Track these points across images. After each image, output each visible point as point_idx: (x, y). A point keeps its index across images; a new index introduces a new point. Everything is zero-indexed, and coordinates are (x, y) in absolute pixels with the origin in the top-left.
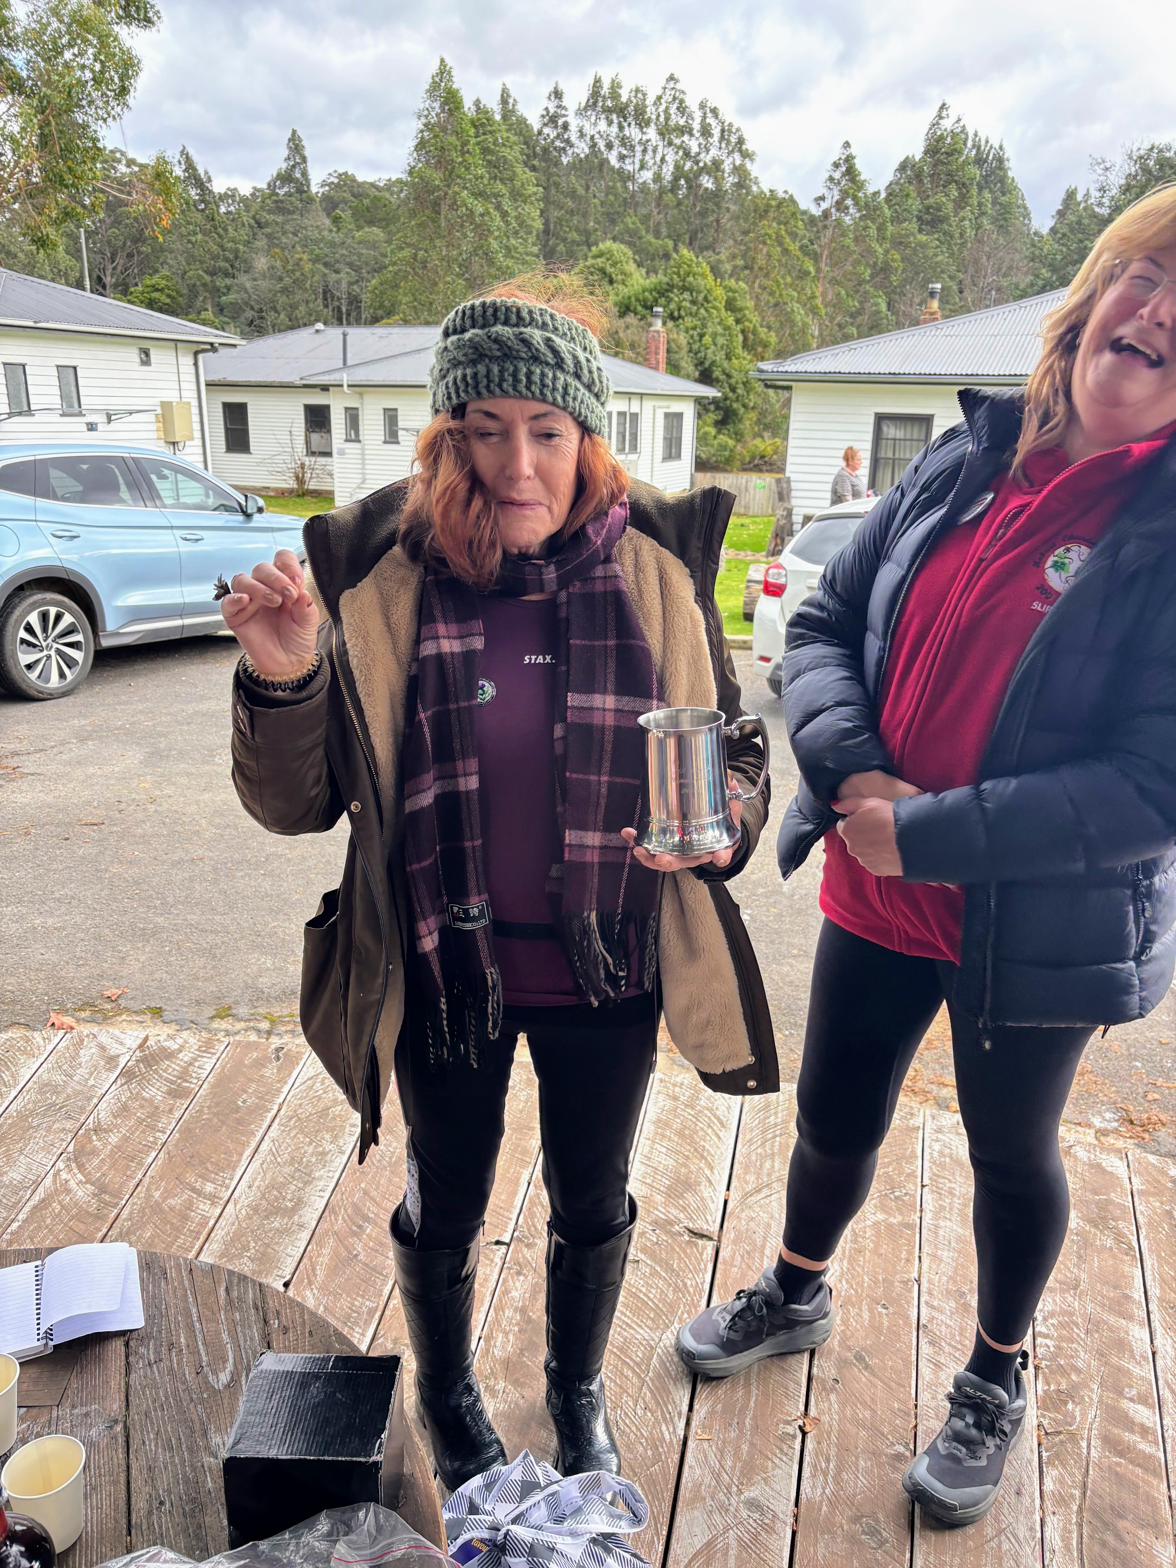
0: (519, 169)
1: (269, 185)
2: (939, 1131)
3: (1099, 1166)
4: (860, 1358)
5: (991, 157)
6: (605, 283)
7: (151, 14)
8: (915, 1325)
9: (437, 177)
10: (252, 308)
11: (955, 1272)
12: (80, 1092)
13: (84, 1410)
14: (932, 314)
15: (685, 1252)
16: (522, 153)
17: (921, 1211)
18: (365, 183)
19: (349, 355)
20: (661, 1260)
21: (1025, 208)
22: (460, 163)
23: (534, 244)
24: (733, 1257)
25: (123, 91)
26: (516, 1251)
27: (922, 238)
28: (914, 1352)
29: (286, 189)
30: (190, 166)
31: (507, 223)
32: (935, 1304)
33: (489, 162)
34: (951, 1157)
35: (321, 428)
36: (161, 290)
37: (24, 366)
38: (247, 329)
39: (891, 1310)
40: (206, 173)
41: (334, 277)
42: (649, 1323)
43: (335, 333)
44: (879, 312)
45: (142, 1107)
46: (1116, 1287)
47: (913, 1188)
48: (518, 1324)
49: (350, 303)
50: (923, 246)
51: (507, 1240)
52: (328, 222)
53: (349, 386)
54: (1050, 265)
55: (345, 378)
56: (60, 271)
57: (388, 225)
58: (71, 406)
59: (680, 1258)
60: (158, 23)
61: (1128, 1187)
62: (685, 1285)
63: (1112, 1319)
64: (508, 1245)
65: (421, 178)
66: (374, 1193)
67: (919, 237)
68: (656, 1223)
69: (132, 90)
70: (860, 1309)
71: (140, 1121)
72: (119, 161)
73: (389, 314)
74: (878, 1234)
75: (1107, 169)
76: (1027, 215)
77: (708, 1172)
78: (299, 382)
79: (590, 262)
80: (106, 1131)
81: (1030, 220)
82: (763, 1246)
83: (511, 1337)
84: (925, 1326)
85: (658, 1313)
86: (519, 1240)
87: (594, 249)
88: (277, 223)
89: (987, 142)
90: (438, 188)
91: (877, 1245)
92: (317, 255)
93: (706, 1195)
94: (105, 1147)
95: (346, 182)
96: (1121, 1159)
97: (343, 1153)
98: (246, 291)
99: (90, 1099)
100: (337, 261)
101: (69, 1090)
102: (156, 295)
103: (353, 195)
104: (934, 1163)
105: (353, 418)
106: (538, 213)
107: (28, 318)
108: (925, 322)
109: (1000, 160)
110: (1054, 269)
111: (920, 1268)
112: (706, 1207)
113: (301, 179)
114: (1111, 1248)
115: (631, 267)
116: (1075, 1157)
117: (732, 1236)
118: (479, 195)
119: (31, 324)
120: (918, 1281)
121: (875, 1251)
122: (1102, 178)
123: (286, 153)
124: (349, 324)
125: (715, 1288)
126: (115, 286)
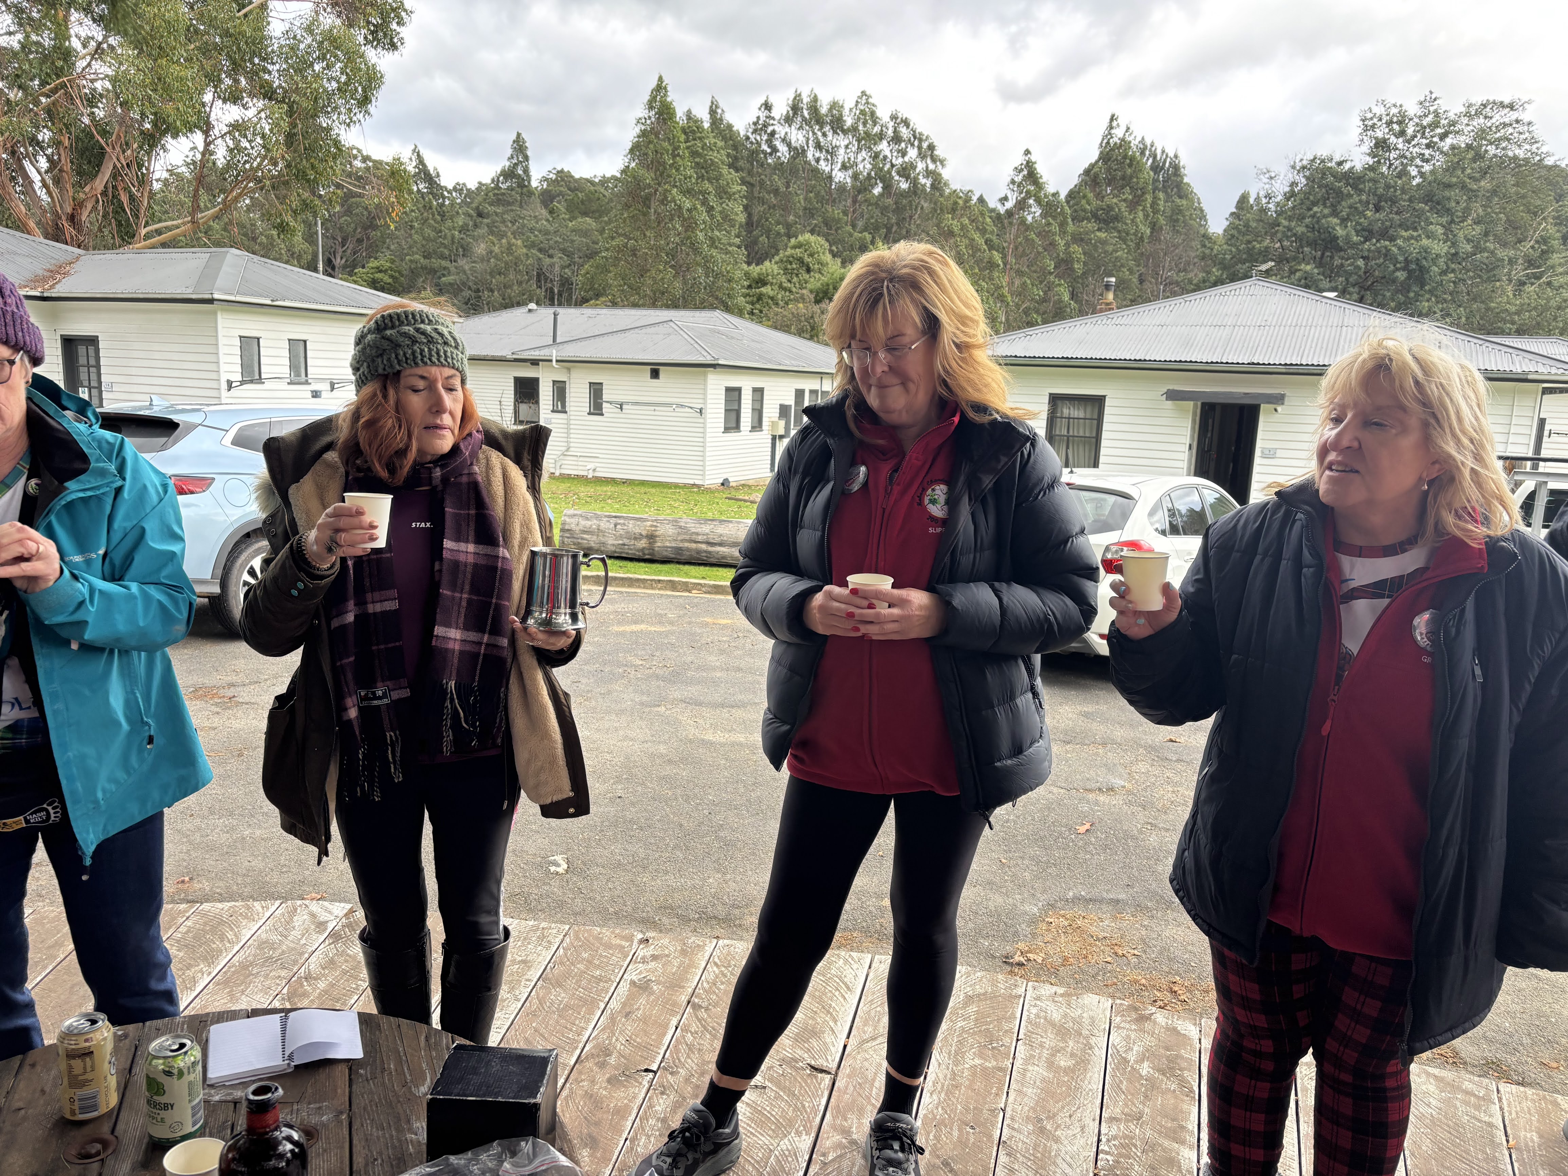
0: (725, 170)
1: (493, 181)
2: (1038, 998)
3: (1175, 1029)
4: (946, 1164)
5: (1167, 165)
6: (802, 271)
7: (395, 40)
8: (996, 1142)
9: (648, 177)
10: (470, 288)
11: (1036, 1104)
12: (293, 949)
13: (317, 1105)
14: (1107, 304)
15: (806, 1082)
16: (728, 155)
17: (1014, 1058)
18: (581, 178)
19: (559, 333)
20: (785, 1087)
21: (1202, 211)
22: (671, 166)
23: (738, 236)
24: (846, 1088)
25: (364, 102)
26: (661, 1077)
27: (1102, 235)
28: (993, 1161)
29: (508, 184)
30: (421, 161)
31: (712, 217)
32: (1016, 1126)
33: (697, 164)
34: (1045, 1019)
35: (529, 399)
36: (385, 271)
37: (258, 339)
38: (465, 307)
39: (977, 1130)
40: (435, 169)
41: (547, 261)
42: (770, 1132)
43: (546, 313)
44: (1060, 301)
45: (346, 961)
46: (1173, 1120)
47: (1008, 1040)
48: (659, 1130)
49: (562, 285)
50: (1104, 242)
51: (655, 1069)
52: (544, 212)
53: (557, 361)
54: (1220, 263)
55: (554, 354)
56: (293, 254)
57: (600, 216)
58: (298, 375)
59: (801, 1087)
60: (401, 48)
61: (1198, 1046)
62: (804, 1106)
63: (1166, 1143)
64: (655, 1072)
65: (634, 177)
66: (543, 1031)
67: (1098, 234)
68: (783, 1061)
69: (374, 100)
70: (951, 1129)
71: (345, 972)
72: (355, 157)
73: (597, 296)
74: (974, 1074)
75: (1271, 178)
76: (1203, 217)
77: (832, 1024)
78: (510, 357)
79: (789, 252)
80: (315, 979)
81: (1206, 220)
82: (874, 1080)
83: (652, 1139)
84: (1005, 1142)
85: (779, 1125)
86: (665, 1069)
87: (793, 240)
88: (496, 214)
89: (1163, 152)
90: (649, 186)
91: (972, 1082)
92: (533, 242)
93: (828, 1040)
94: (314, 990)
95: (563, 177)
96: (1195, 1024)
97: (518, 1000)
98: (465, 272)
99: (302, 954)
100: (551, 247)
101: (284, 947)
102: (379, 276)
103: (570, 189)
104: (1030, 1023)
105: (560, 390)
106: (741, 208)
107: (266, 297)
108: (1101, 311)
109: (1176, 168)
110: (1224, 267)
111: (1007, 1100)
112: (828, 1049)
113: (523, 176)
114: (1174, 1091)
115: (828, 257)
116: (1155, 1022)
117: (848, 1071)
118: (688, 192)
119: (269, 302)
120: (1004, 1110)
121: (969, 1087)
122: (1267, 186)
123: (509, 152)
124: (560, 304)
125: (829, 1109)
126: (344, 267)
